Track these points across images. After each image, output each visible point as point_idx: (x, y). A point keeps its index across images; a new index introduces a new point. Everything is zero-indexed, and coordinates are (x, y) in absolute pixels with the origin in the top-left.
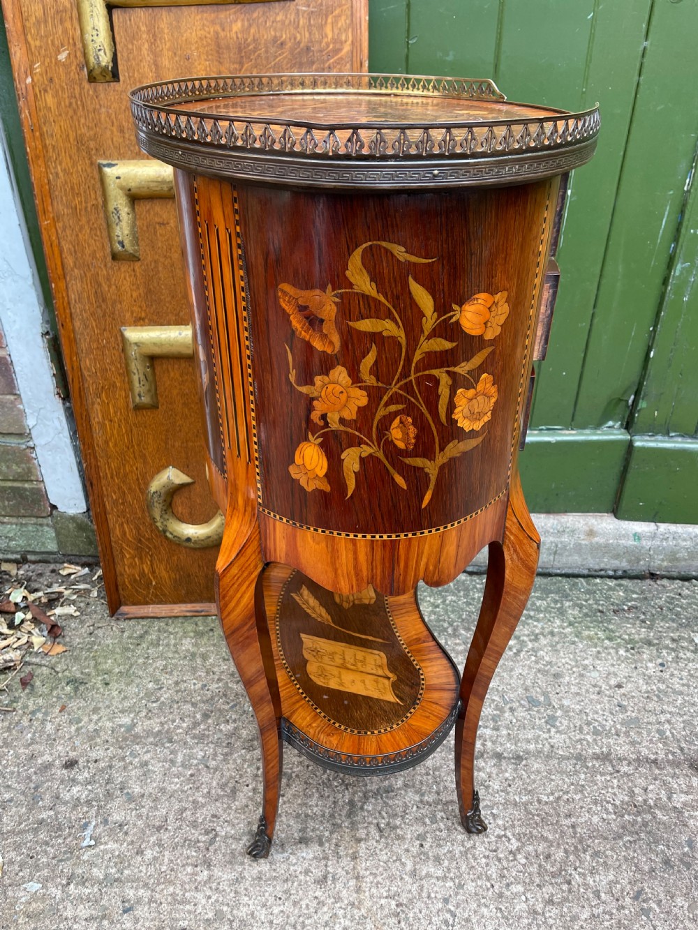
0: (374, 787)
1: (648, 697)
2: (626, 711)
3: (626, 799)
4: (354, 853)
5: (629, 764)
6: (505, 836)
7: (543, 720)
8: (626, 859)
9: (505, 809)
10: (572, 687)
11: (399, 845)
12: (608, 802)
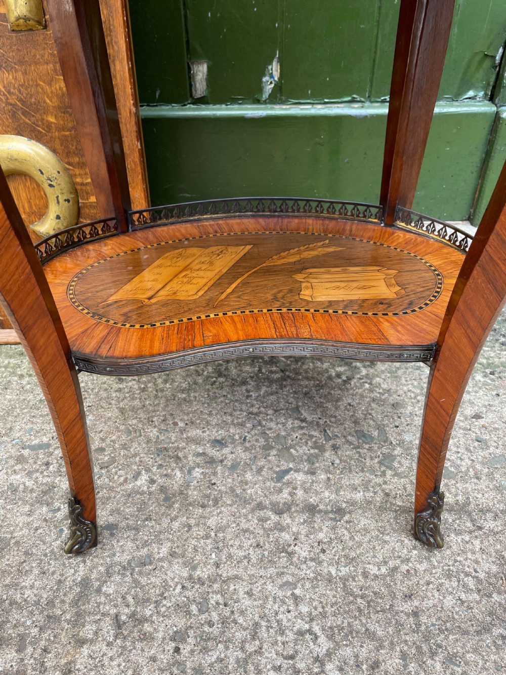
0: (125, 557)
2: (488, 447)
3: (494, 569)
4: (69, 663)
5: (496, 517)
6: (310, 631)
7: (376, 460)
9: (313, 587)
11: (143, 650)
12: (467, 575)
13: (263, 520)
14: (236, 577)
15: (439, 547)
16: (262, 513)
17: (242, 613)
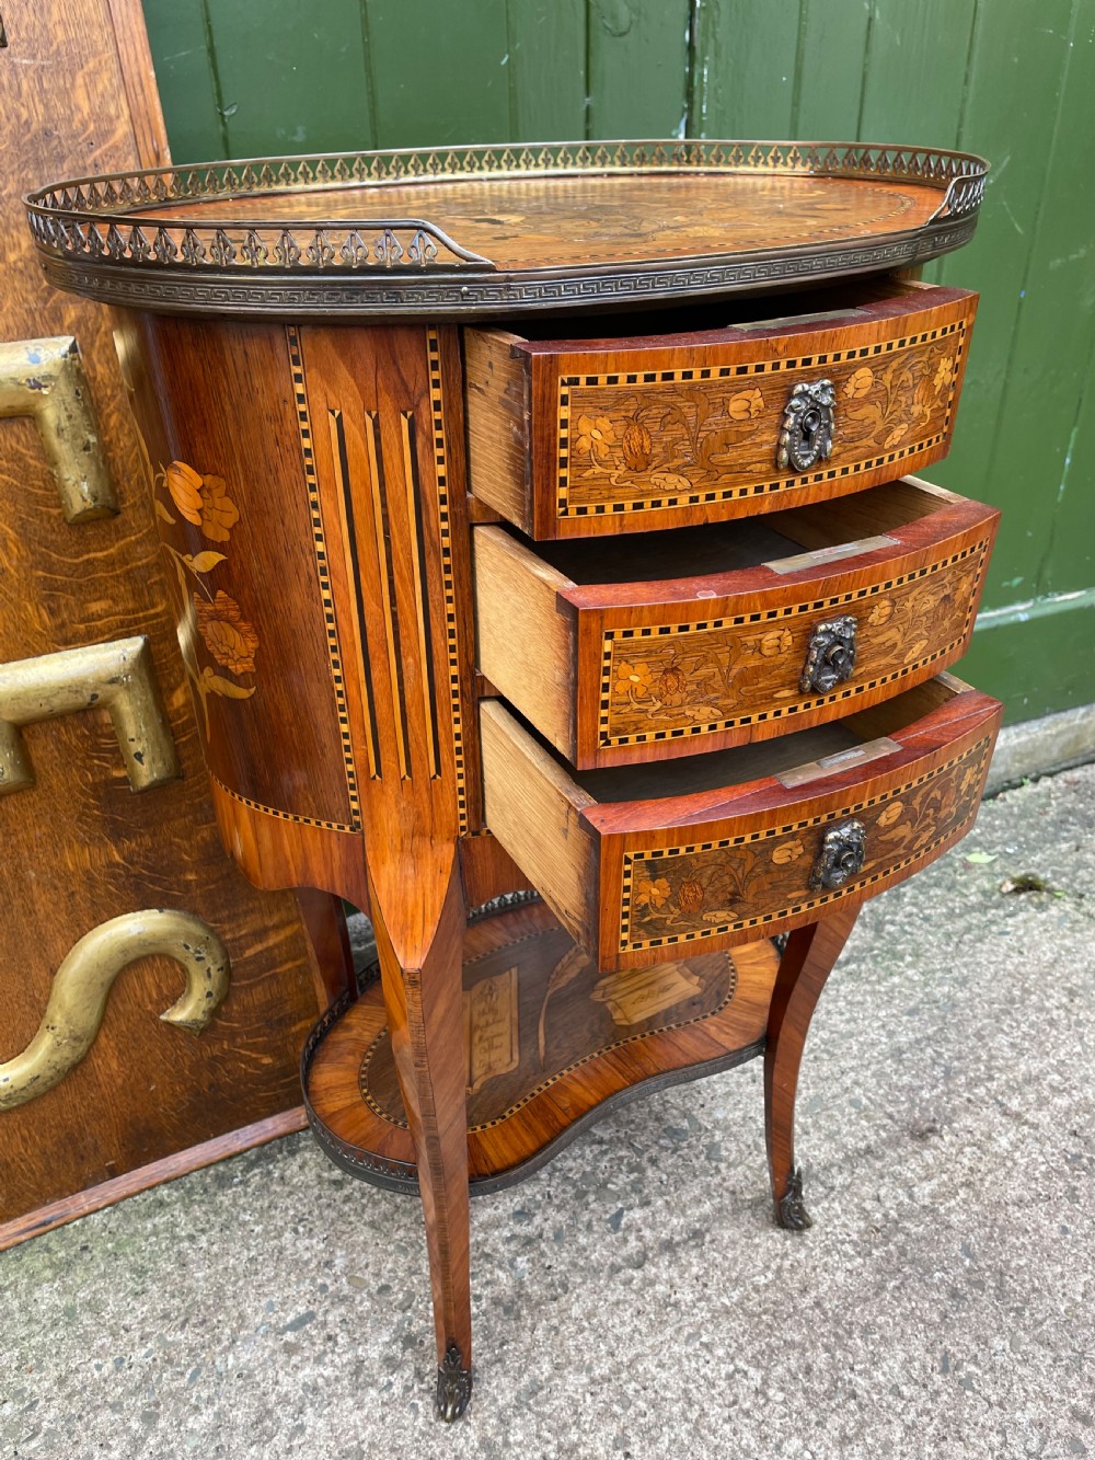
0: (510, 1396)
1: (816, 1058)
5: (840, 1170)
6: (737, 1370)
7: (703, 1157)
8: (905, 1317)
9: (717, 1327)
10: (717, 1087)
12: (843, 1243)
13: (628, 1282)
14: (638, 1356)
15: (808, 1225)
16: (622, 1275)
17: (665, 1387)
